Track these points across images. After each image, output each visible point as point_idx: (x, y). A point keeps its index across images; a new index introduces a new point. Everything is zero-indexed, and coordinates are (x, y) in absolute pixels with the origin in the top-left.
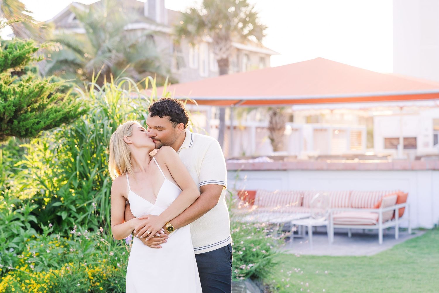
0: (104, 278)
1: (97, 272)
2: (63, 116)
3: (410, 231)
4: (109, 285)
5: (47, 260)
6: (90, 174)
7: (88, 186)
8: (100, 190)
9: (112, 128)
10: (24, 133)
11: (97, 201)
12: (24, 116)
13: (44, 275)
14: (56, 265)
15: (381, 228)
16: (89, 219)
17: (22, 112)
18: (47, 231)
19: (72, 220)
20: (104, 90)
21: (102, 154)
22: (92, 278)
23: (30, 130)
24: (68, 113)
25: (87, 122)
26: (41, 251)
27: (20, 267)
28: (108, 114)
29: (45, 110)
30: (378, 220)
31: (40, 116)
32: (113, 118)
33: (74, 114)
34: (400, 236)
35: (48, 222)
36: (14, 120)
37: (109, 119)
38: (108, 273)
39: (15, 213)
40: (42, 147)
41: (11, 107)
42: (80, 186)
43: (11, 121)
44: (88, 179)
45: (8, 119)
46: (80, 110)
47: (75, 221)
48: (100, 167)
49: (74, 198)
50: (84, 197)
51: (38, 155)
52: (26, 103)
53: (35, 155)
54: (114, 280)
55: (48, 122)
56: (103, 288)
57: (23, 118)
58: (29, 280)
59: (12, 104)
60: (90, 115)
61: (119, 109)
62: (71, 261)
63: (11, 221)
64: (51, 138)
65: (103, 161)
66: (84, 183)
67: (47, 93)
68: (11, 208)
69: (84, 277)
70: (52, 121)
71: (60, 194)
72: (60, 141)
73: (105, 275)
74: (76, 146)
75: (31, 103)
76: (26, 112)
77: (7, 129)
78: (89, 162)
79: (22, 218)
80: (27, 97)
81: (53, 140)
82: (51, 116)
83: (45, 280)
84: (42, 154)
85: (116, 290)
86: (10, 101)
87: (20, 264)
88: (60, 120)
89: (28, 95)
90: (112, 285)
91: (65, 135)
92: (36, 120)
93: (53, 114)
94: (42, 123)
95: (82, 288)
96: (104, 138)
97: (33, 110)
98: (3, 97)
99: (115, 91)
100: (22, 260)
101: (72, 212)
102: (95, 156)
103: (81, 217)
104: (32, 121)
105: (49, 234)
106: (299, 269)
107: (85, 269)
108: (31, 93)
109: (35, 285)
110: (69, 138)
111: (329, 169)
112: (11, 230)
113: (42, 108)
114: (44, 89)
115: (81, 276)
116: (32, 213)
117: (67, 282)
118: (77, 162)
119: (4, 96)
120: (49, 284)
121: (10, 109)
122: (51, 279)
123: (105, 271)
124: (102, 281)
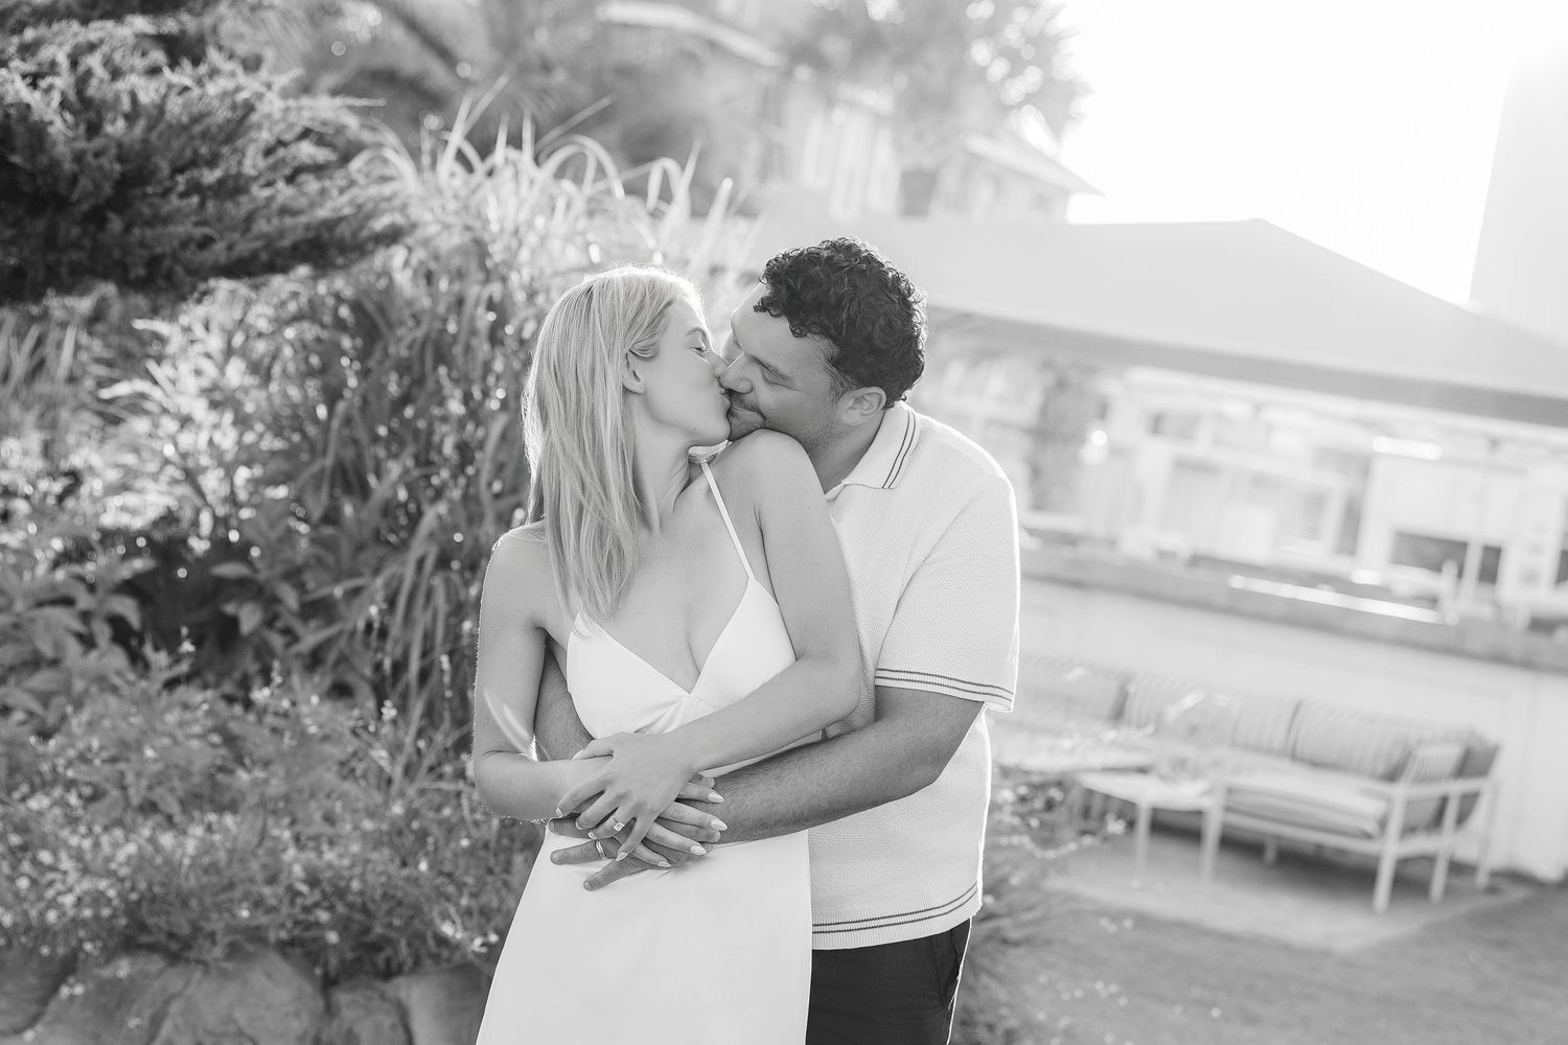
0: (350, 898)
1: (330, 866)
2: (310, 235)
3: (1482, 879)
4: (367, 930)
5: (144, 783)
6: (379, 475)
7: (359, 522)
8: (403, 546)
9: (492, 316)
10: (141, 272)
11: (387, 585)
12: (151, 205)
13: (116, 845)
14: (174, 808)
15: (1390, 851)
16: (341, 652)
17: (150, 190)
18: (161, 670)
19: (277, 641)
20: (490, 173)
21: (436, 411)
22: (304, 888)
23: (167, 263)
24: (330, 224)
25: (403, 279)
26: (124, 745)
27: (33, 791)
28: (489, 263)
29: (243, 199)
30: (1383, 824)
31: (220, 219)
32: (504, 280)
33: (354, 235)
34: (1449, 891)
35: (179, 632)
36: (111, 216)
37: (487, 281)
38: (371, 878)
39: (60, 575)
40: (215, 343)
41: (105, 162)
42: (331, 517)
43: (97, 218)
44: (364, 492)
45: (85, 206)
46: (380, 224)
47: (288, 645)
48: (423, 457)
49: (299, 560)
50: (338, 560)
51: (198, 373)
52: (170, 155)
53: (185, 368)
54: (390, 913)
55: (244, 247)
56: (340, 935)
57: (147, 211)
58: (55, 853)
59: (113, 151)
60: (420, 254)
61: (533, 251)
62: (232, 807)
63: (40, 604)
64: (259, 316)
65: (436, 438)
66: (348, 509)
67: (265, 136)
68: (51, 555)
69: (272, 880)
70: (258, 244)
71: (251, 534)
72: (290, 333)
73: (356, 885)
74: (345, 361)
75: (194, 163)
76: (165, 194)
77: (76, 245)
78: (382, 431)
79: (85, 601)
80: (178, 136)
81: (263, 325)
82: (262, 226)
83: (113, 866)
84: (210, 369)
85: (388, 952)
86: (107, 136)
87: (37, 780)
88: (295, 247)
89: (185, 128)
90: (378, 930)
91: (310, 313)
92: (199, 232)
93: (269, 221)
94: (219, 247)
95: (254, 923)
96: (458, 350)
97: (195, 188)
98: (85, 116)
99: (532, 182)
100: (45, 767)
101: (281, 609)
102: (409, 412)
103: (311, 636)
104: (181, 229)
105: (171, 684)
106: (1113, 988)
107: (285, 850)
108: (196, 119)
109: (72, 877)
110: (323, 326)
111: (1239, 609)
112: (32, 642)
113: (233, 187)
114: (254, 118)
115: (260, 877)
116: (130, 587)
117: (203, 888)
118: (336, 423)
119: (92, 115)
120: (128, 885)
121: (100, 168)
122: (140, 863)
123: (358, 870)
124: (341, 908)
